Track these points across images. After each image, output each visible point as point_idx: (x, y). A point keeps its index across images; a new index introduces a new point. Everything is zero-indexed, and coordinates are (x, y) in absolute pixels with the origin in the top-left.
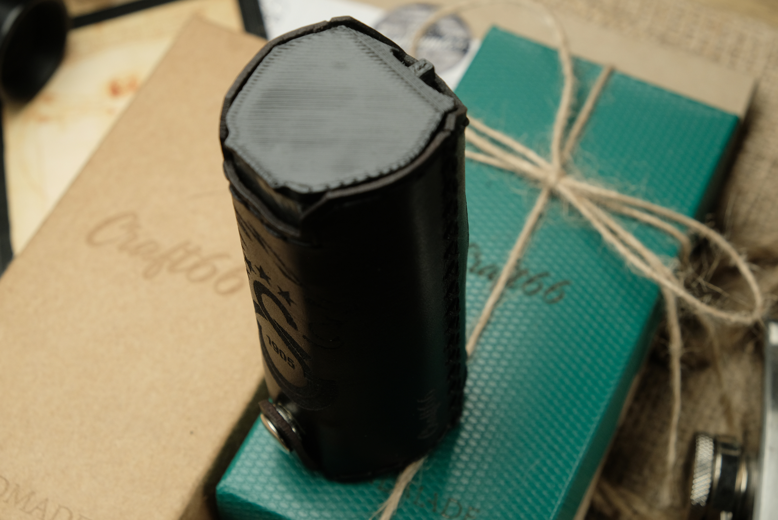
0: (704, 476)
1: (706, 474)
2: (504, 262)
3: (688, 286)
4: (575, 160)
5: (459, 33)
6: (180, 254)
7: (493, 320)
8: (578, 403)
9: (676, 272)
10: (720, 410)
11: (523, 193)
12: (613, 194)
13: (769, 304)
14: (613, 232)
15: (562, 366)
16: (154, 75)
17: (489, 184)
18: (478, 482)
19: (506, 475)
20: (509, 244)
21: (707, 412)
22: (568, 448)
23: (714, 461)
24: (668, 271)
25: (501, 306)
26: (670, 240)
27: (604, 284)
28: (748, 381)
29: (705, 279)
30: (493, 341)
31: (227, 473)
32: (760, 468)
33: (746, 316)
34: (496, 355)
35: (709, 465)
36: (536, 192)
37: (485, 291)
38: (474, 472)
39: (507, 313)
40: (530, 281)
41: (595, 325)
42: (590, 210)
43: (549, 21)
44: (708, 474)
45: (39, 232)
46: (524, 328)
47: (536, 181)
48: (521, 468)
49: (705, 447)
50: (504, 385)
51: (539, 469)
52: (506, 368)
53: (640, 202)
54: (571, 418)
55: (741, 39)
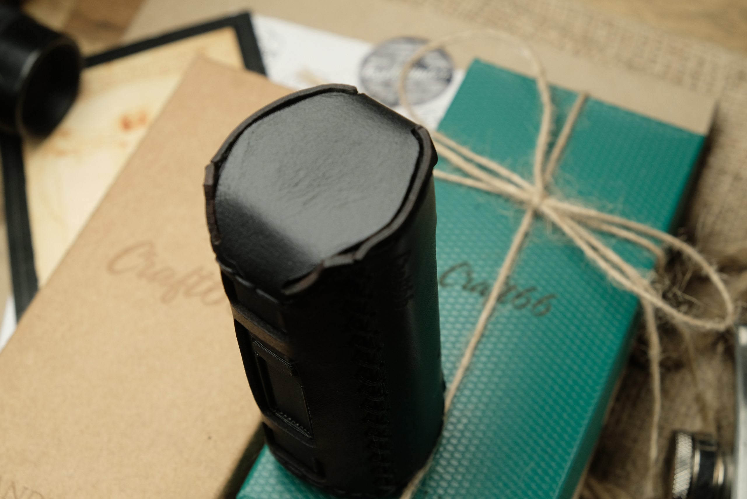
0: (684, 471)
1: (686, 469)
2: (495, 279)
3: (665, 297)
4: (556, 182)
5: (442, 63)
6: (195, 279)
7: (487, 333)
8: (568, 408)
9: (653, 283)
10: (695, 408)
11: (510, 214)
12: (593, 212)
13: (739, 310)
14: (594, 249)
15: (552, 374)
16: (164, 113)
17: (477, 207)
18: (478, 485)
19: (504, 478)
20: (498, 261)
21: (683, 410)
22: (560, 450)
23: (693, 456)
24: (646, 282)
25: (493, 319)
26: (646, 254)
27: (587, 296)
28: (719, 380)
29: (680, 289)
30: (487, 352)
31: (245, 484)
32: (735, 462)
33: (719, 322)
34: (490, 366)
35: (689, 461)
36: (520, 213)
37: (478, 307)
38: (475, 476)
39: (499, 326)
40: (519, 296)
41: (580, 335)
42: (572, 228)
43: (526, 53)
44: (688, 469)
45: (63, 262)
46: (515, 340)
47: (521, 203)
48: (518, 470)
49: (684, 445)
50: (500, 393)
51: (534, 471)
52: (500, 377)
53: (617, 219)
54: (562, 423)
55: (701, 63)
